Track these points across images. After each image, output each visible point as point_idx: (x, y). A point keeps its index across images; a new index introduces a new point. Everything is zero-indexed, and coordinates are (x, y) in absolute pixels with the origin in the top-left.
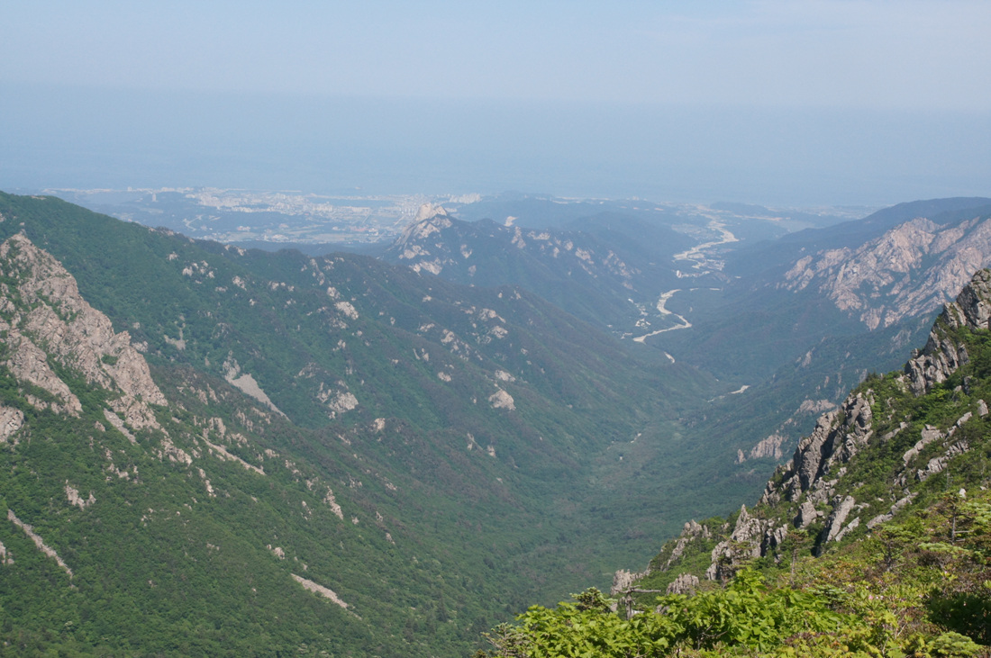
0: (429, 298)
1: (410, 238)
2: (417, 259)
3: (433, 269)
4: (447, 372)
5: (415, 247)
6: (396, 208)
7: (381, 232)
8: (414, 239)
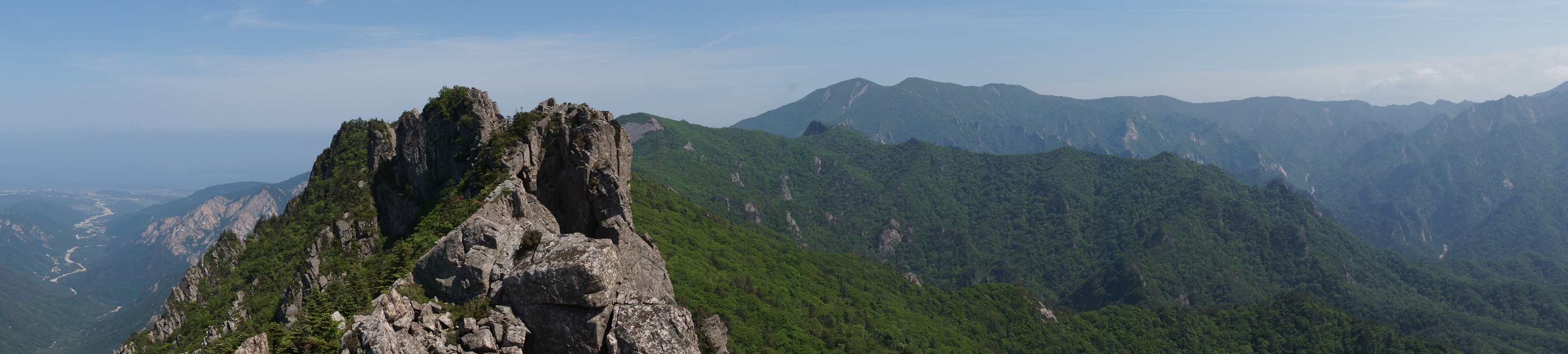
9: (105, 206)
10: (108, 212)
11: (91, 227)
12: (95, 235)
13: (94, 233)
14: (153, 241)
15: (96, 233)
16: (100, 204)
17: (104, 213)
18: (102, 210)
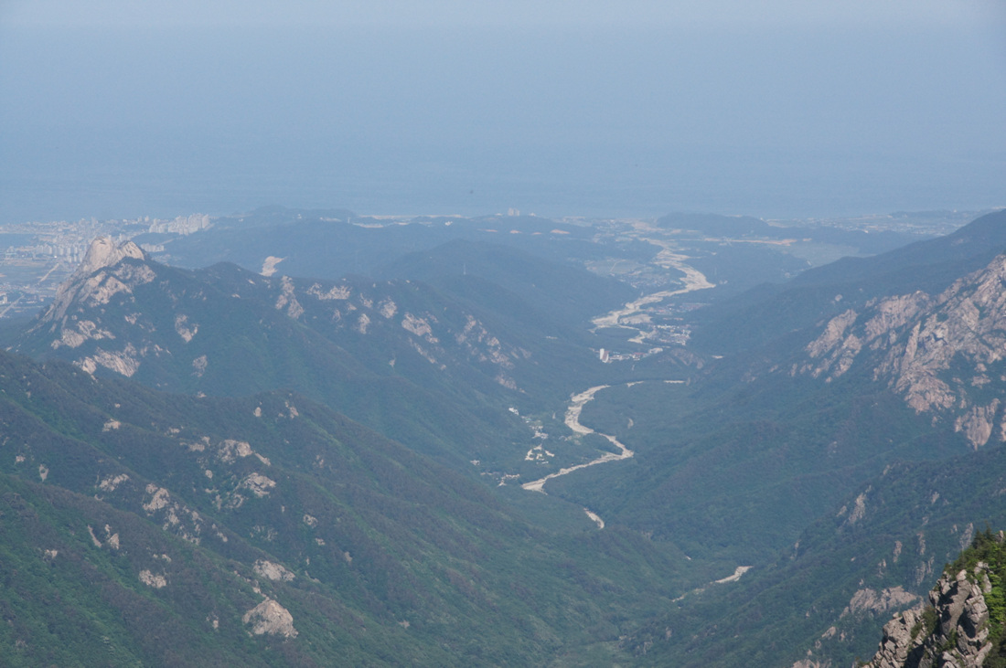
0: (116, 424)
1: (73, 307)
2: (89, 348)
3: (122, 366)
4: (156, 570)
5: (82, 325)
6: (41, 249)
7: (12, 297)
8: (81, 309)
9: (686, 263)
10: (697, 281)
11: (643, 327)
12: (658, 350)
13: (655, 344)
14: (844, 368)
15: (661, 345)
16: (670, 258)
17: (683, 286)
18: (678, 274)
